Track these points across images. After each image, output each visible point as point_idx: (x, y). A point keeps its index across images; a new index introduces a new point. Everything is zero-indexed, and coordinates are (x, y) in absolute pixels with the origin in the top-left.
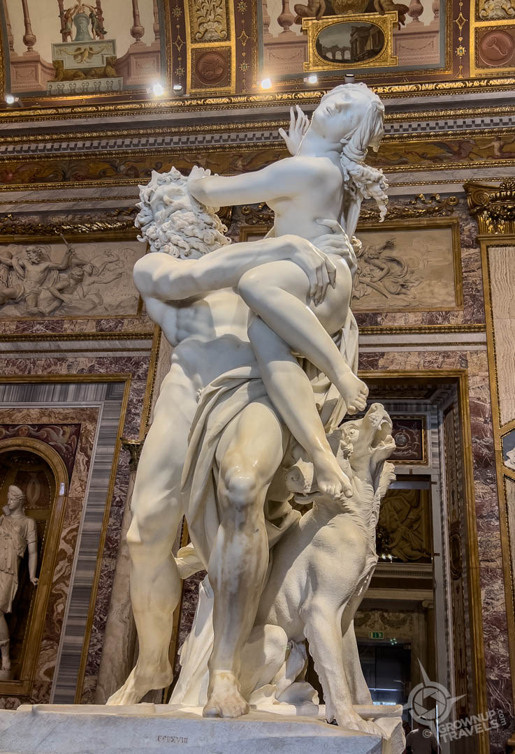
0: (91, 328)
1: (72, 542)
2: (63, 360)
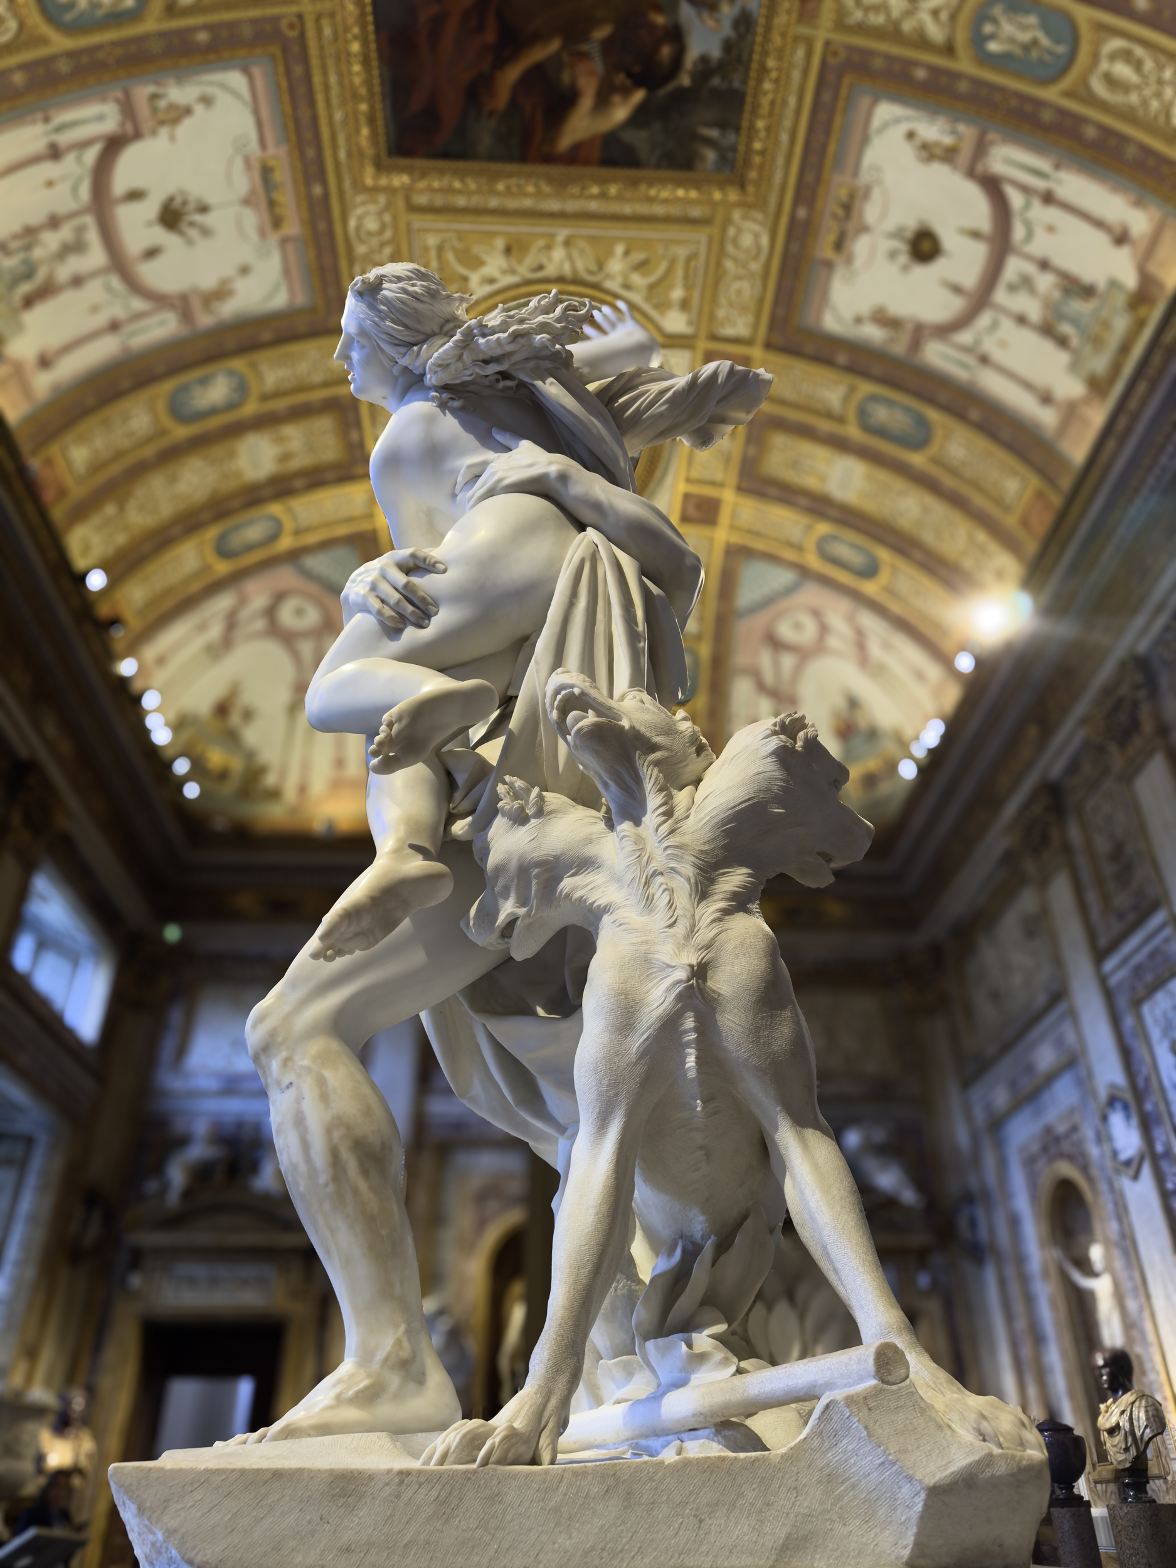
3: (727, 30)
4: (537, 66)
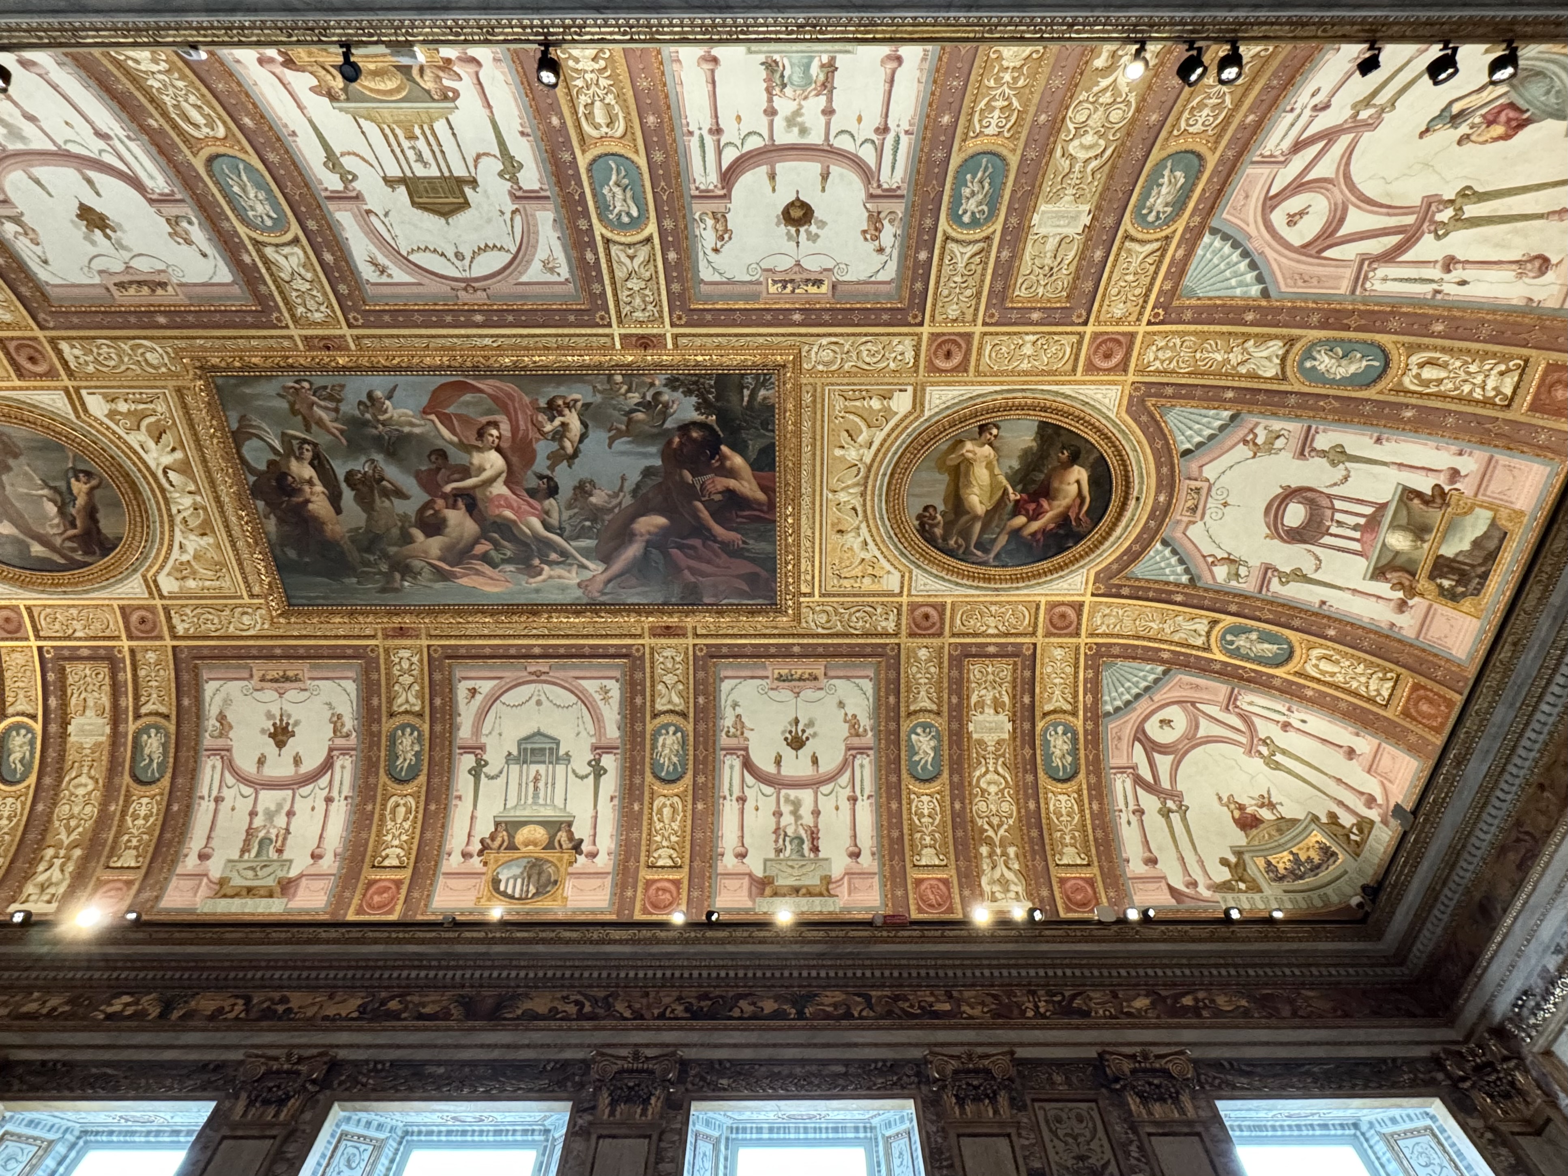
3: (678, 395)
4: (712, 515)
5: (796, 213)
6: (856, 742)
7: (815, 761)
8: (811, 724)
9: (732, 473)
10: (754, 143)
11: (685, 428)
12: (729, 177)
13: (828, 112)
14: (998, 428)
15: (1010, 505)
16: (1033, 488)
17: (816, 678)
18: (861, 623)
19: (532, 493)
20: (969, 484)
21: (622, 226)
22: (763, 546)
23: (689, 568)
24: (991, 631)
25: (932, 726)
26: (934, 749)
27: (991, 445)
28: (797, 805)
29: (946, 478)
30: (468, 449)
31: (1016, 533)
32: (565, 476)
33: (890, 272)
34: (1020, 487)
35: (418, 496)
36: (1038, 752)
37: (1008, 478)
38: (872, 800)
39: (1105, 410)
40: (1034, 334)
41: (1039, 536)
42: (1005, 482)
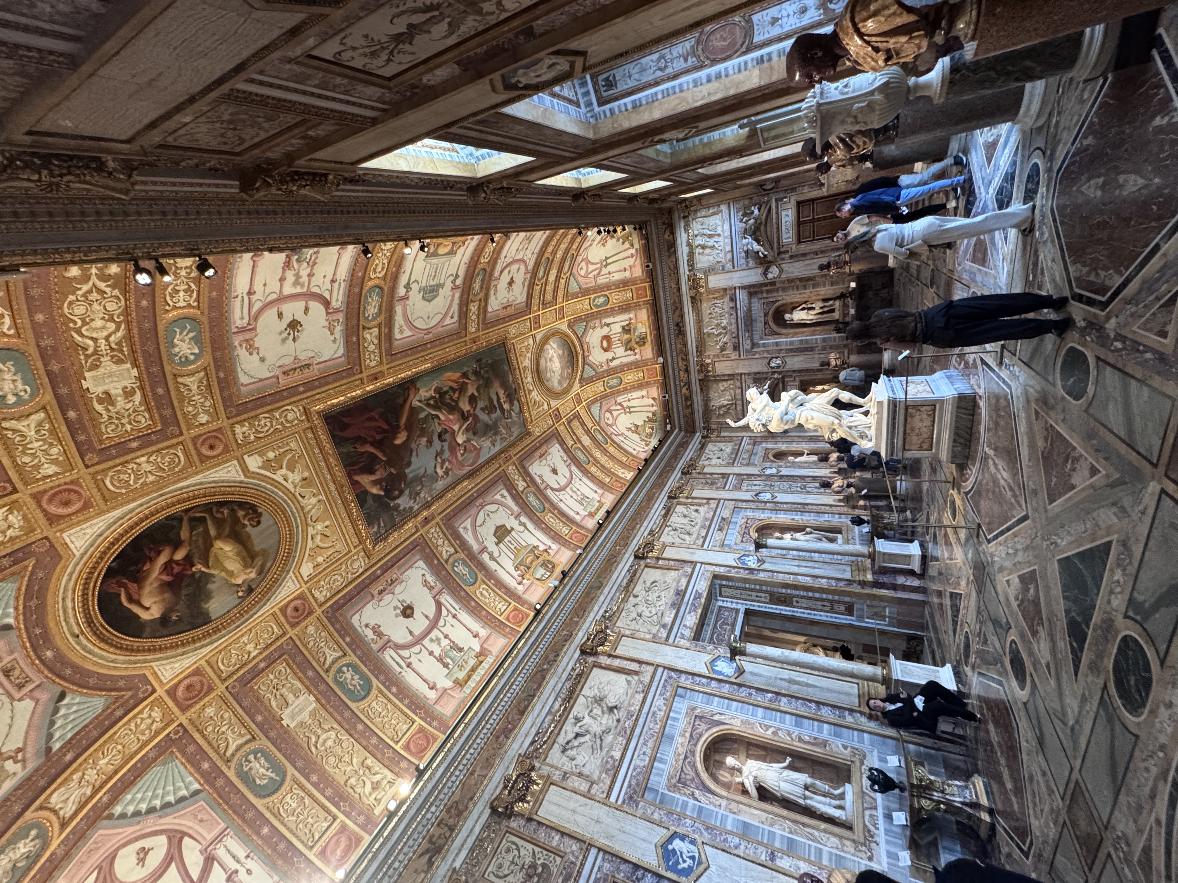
0: (640, 697)
1: (768, 727)
2: (654, 713)
3: (407, 507)
4: (377, 456)
5: (409, 611)
6: (248, 336)
7: (280, 315)
8: (284, 341)
9: (375, 483)
10: (441, 623)
11: (401, 493)
12: (439, 605)
13: (431, 653)
14: (239, 597)
15: (196, 560)
16: (186, 581)
17: (284, 373)
18: (262, 423)
19: (446, 431)
20: (238, 554)
21: (456, 561)
22: (345, 450)
23: (376, 420)
24: (144, 459)
25: (179, 364)
26: (174, 346)
27: (238, 585)
28: (296, 283)
29: (257, 548)
30: (468, 440)
31: (176, 545)
32: (437, 444)
33: (355, 620)
34: (197, 576)
35: (478, 412)
36: (42, 371)
37: (213, 576)
38: (233, 294)
39: (165, 662)
40: (254, 658)
41: (152, 554)
42: (212, 571)
